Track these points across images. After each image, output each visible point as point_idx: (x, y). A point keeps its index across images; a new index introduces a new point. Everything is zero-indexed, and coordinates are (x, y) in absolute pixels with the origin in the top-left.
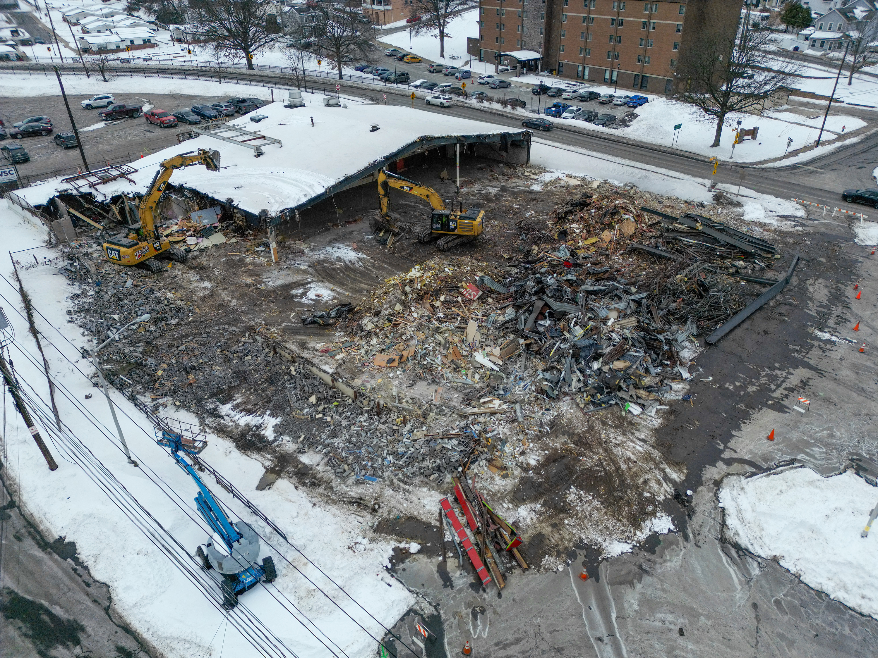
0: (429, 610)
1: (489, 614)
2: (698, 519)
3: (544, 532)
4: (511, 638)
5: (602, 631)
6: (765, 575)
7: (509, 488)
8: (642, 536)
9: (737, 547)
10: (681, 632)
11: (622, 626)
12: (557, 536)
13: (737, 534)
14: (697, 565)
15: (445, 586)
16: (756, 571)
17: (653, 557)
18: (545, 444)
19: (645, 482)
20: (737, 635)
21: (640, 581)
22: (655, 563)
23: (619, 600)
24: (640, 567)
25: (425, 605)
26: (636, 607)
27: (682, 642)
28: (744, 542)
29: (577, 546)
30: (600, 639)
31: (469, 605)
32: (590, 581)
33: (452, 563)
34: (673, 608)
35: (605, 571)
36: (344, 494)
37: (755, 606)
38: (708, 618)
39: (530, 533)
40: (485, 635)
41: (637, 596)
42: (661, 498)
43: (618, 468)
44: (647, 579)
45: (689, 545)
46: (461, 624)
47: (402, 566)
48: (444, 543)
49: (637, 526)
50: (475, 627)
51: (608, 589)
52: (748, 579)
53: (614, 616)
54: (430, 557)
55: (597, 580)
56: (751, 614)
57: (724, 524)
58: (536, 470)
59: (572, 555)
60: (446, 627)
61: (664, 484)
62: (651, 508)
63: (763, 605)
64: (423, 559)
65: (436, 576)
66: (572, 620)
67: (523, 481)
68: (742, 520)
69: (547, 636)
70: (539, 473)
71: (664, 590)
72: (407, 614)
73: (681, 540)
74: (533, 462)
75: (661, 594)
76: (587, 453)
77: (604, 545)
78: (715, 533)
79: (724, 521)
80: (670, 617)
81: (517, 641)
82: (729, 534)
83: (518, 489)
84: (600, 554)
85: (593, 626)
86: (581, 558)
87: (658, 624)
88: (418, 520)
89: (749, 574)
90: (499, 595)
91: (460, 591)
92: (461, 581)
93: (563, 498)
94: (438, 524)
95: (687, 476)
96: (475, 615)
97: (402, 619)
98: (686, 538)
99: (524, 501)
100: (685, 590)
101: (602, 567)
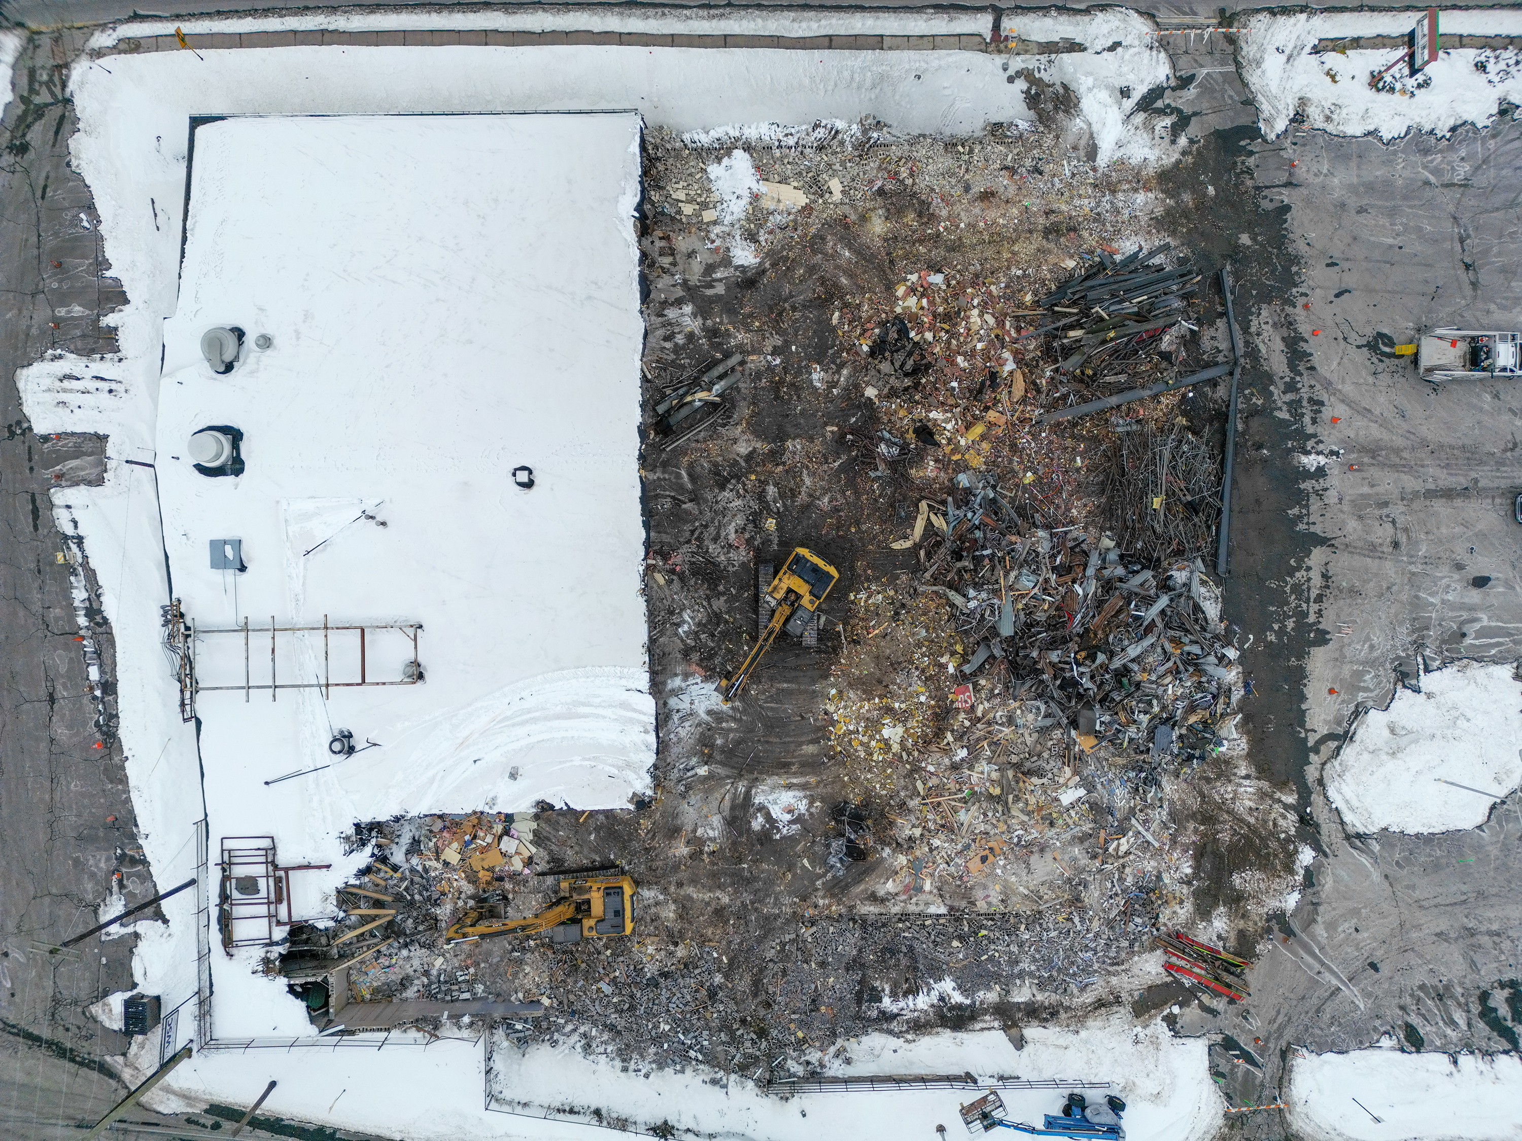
0: (1219, 1038)
1: (1252, 1010)
2: (1324, 829)
3: (1241, 927)
4: (1274, 1013)
5: (1317, 966)
6: (1383, 846)
7: (1191, 910)
8: (1299, 878)
9: (1358, 836)
10: (1357, 930)
11: (1325, 954)
12: (1250, 923)
13: (1354, 826)
14: (1343, 873)
15: (1215, 1016)
16: (1376, 847)
17: (1315, 889)
18: (1182, 845)
19: (1275, 825)
20: (1385, 906)
21: (1318, 914)
22: (1318, 892)
23: (1313, 938)
24: (1313, 904)
25: (1214, 1037)
26: (1325, 935)
27: (1359, 936)
28: (1361, 830)
29: (1268, 921)
30: (1319, 973)
31: (1237, 1015)
32: (1291, 940)
33: (1205, 999)
34: (1344, 917)
35: (1295, 926)
36: (1083, 1006)
37: (1386, 876)
38: (1365, 907)
39: (1233, 936)
40: (1259, 1024)
41: (1322, 927)
42: (1293, 831)
43: (1249, 825)
44: (1321, 909)
45: (1330, 860)
46: (1243, 1029)
47: (1178, 1026)
48: (1188, 989)
49: (1292, 872)
50: (1250, 1024)
51: (1303, 936)
52: (1375, 858)
53: (1317, 951)
54: (1189, 1006)
55: (1295, 936)
56: (1386, 884)
57: (1342, 823)
58: (1196, 875)
59: (1269, 930)
60: (1235, 1038)
61: (1288, 815)
62: (1292, 847)
63: (1390, 873)
64: (1187, 1010)
65: (1204, 1014)
66: (1298, 974)
67: (1196, 894)
68: (1352, 809)
69: (1292, 996)
70: (1201, 878)
71: (1334, 909)
72: (1210, 1049)
73: (1323, 859)
74: (1189, 871)
75: (1333, 913)
76: (1218, 827)
77: (1283, 905)
78: (1342, 835)
79: (1341, 819)
80: (1346, 925)
81: (1278, 1012)
82: (1350, 830)
83: (1198, 905)
84: (1285, 915)
85: (1311, 968)
86: (1276, 928)
87: (1343, 935)
88: (1157, 986)
89: (1373, 852)
90: (1249, 995)
91: (1226, 1012)
92: (1221, 1005)
93: (1233, 889)
94: (1171, 979)
95: (1298, 793)
96: (1245, 1018)
97: (1210, 1055)
98: (1326, 855)
99: (1210, 912)
100: (1345, 898)
101: (1291, 923)
